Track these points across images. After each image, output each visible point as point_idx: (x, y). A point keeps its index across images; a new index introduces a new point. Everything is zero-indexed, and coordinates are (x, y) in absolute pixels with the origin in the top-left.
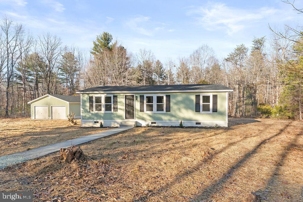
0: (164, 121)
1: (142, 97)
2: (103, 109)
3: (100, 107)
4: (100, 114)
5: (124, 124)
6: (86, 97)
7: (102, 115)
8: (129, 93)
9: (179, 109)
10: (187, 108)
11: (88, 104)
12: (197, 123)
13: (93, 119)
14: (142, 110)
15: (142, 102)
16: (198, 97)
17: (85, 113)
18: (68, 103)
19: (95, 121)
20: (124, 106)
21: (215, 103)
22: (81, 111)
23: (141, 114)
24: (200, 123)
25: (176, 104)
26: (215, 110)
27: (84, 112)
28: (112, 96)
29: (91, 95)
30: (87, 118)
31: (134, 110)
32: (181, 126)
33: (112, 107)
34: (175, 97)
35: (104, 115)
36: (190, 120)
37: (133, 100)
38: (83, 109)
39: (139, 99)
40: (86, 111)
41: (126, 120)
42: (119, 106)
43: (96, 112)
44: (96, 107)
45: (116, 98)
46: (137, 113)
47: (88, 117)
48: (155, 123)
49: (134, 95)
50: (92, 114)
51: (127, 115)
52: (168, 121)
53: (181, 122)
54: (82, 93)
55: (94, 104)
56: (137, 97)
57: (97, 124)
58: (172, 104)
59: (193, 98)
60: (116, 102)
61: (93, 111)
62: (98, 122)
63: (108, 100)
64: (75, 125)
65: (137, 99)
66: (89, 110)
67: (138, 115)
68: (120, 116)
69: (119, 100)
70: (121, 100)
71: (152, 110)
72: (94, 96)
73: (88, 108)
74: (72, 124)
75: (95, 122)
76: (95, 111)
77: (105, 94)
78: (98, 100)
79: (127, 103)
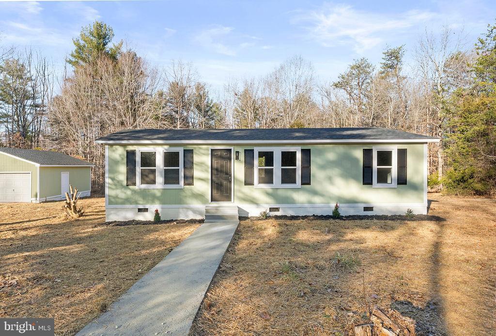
0: (299, 205)
1: (249, 153)
2: (160, 179)
3: (151, 176)
4: (153, 191)
5: (213, 212)
6: (119, 153)
7: (158, 194)
8: (220, 145)
9: (330, 179)
10: (347, 175)
11: (123, 169)
12: (366, 209)
13: (136, 203)
14: (248, 182)
15: (249, 164)
16: (368, 153)
17: (117, 189)
18: (38, 165)
19: (141, 207)
20: (207, 171)
21: (402, 166)
22: (107, 185)
23: (247, 189)
24: (371, 209)
25: (323, 167)
26: (402, 180)
27: (114, 187)
28: (181, 150)
29: (130, 148)
30: (120, 201)
31: (230, 182)
32: (336, 216)
33: (182, 174)
34: (320, 153)
35: (163, 194)
36: (352, 202)
37: (230, 159)
38: (113, 179)
39: (242, 157)
40: (117, 184)
41: (215, 204)
42: (197, 173)
43: (144, 186)
44: (144, 175)
45: (189, 155)
46: (238, 188)
47: (122, 199)
48: (277, 209)
49: (232, 148)
50: (134, 192)
51: (215, 192)
52: (306, 205)
53: (337, 207)
54: (109, 145)
55: (139, 169)
56: (237, 152)
57: (146, 213)
58: (314, 169)
59: (359, 154)
60: (189, 165)
61: (134, 184)
62: (146, 210)
63: (171, 159)
64: (81, 218)
65: (237, 158)
66: (125, 183)
67: (240, 191)
68: (200, 195)
69: (196, 159)
70: (203, 159)
71: (270, 181)
72: (139, 150)
73: (122, 177)
74: (75, 216)
75: (140, 210)
76: (139, 185)
77: (166, 147)
78: (148, 160)
79: (215, 166)
